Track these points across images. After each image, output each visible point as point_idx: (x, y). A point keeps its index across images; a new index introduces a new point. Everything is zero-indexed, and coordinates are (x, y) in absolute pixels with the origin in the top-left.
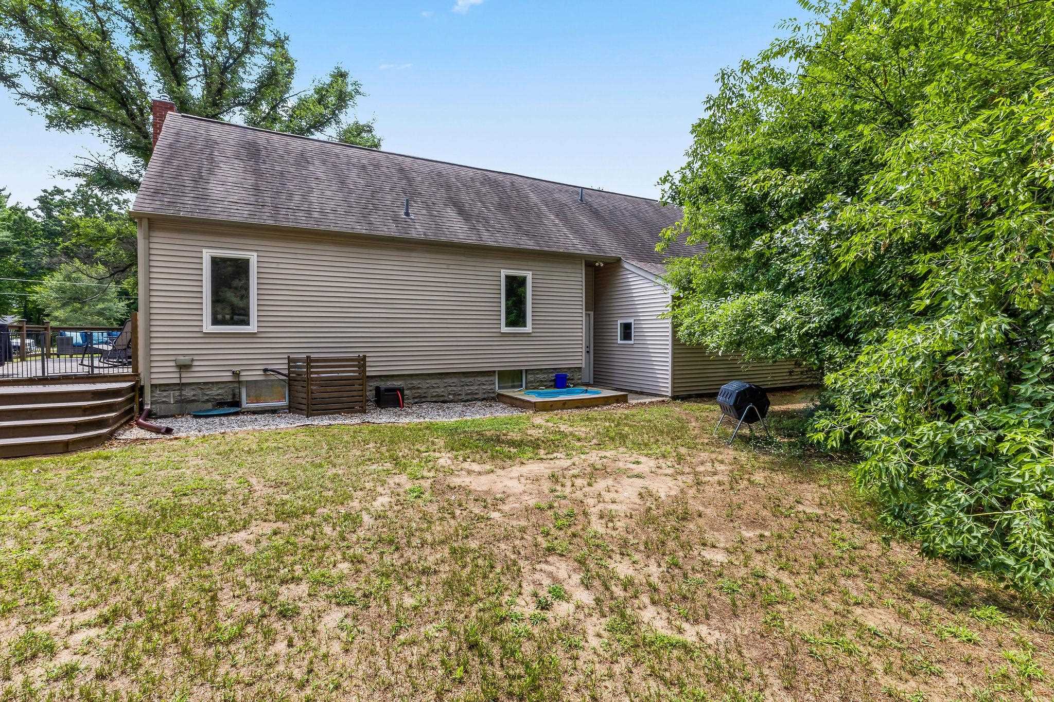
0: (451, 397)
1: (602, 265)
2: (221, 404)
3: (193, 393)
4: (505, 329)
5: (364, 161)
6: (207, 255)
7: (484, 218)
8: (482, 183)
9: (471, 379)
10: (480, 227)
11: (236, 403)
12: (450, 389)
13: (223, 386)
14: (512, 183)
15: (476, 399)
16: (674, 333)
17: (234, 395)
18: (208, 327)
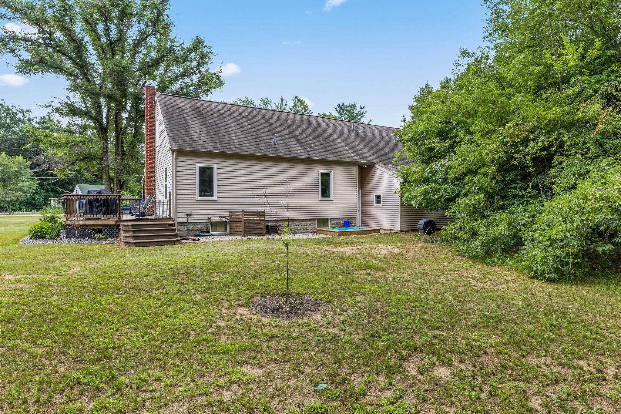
0: (296, 231)
1: (366, 166)
2: (203, 232)
3: (192, 227)
4: (320, 199)
5: (247, 114)
6: (197, 166)
7: (308, 144)
8: (303, 123)
9: (305, 223)
10: (308, 149)
11: (208, 232)
12: (296, 227)
13: (203, 224)
14: (317, 122)
15: (308, 232)
16: (401, 200)
17: (207, 228)
18: (198, 198)
